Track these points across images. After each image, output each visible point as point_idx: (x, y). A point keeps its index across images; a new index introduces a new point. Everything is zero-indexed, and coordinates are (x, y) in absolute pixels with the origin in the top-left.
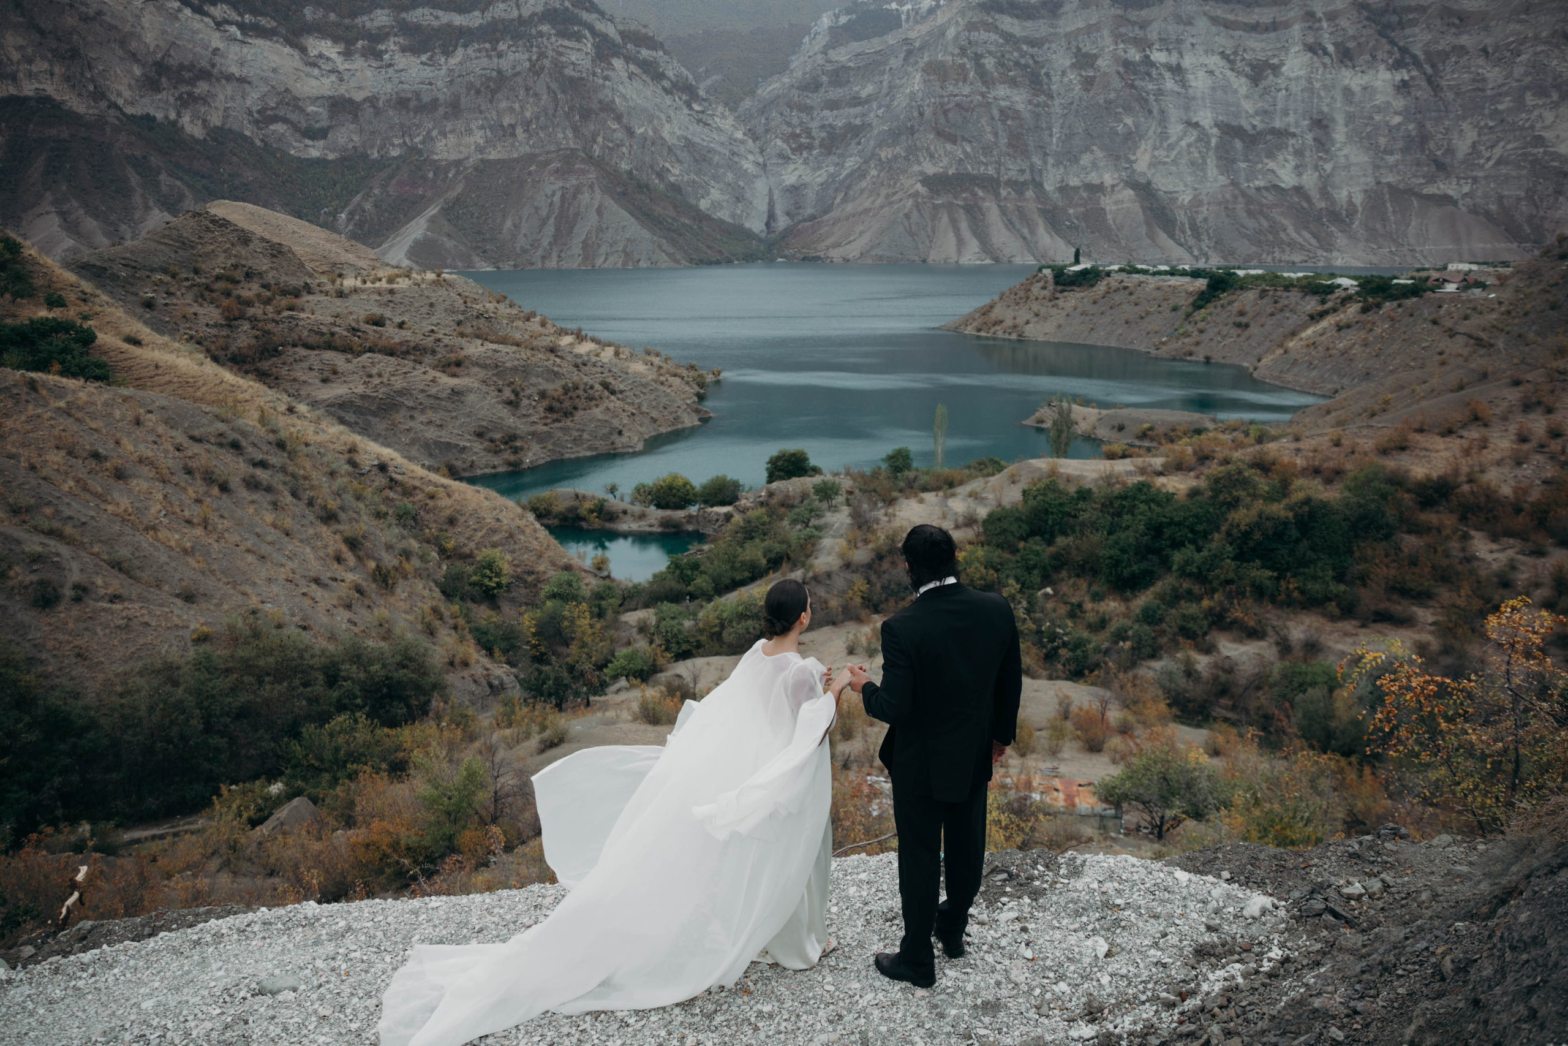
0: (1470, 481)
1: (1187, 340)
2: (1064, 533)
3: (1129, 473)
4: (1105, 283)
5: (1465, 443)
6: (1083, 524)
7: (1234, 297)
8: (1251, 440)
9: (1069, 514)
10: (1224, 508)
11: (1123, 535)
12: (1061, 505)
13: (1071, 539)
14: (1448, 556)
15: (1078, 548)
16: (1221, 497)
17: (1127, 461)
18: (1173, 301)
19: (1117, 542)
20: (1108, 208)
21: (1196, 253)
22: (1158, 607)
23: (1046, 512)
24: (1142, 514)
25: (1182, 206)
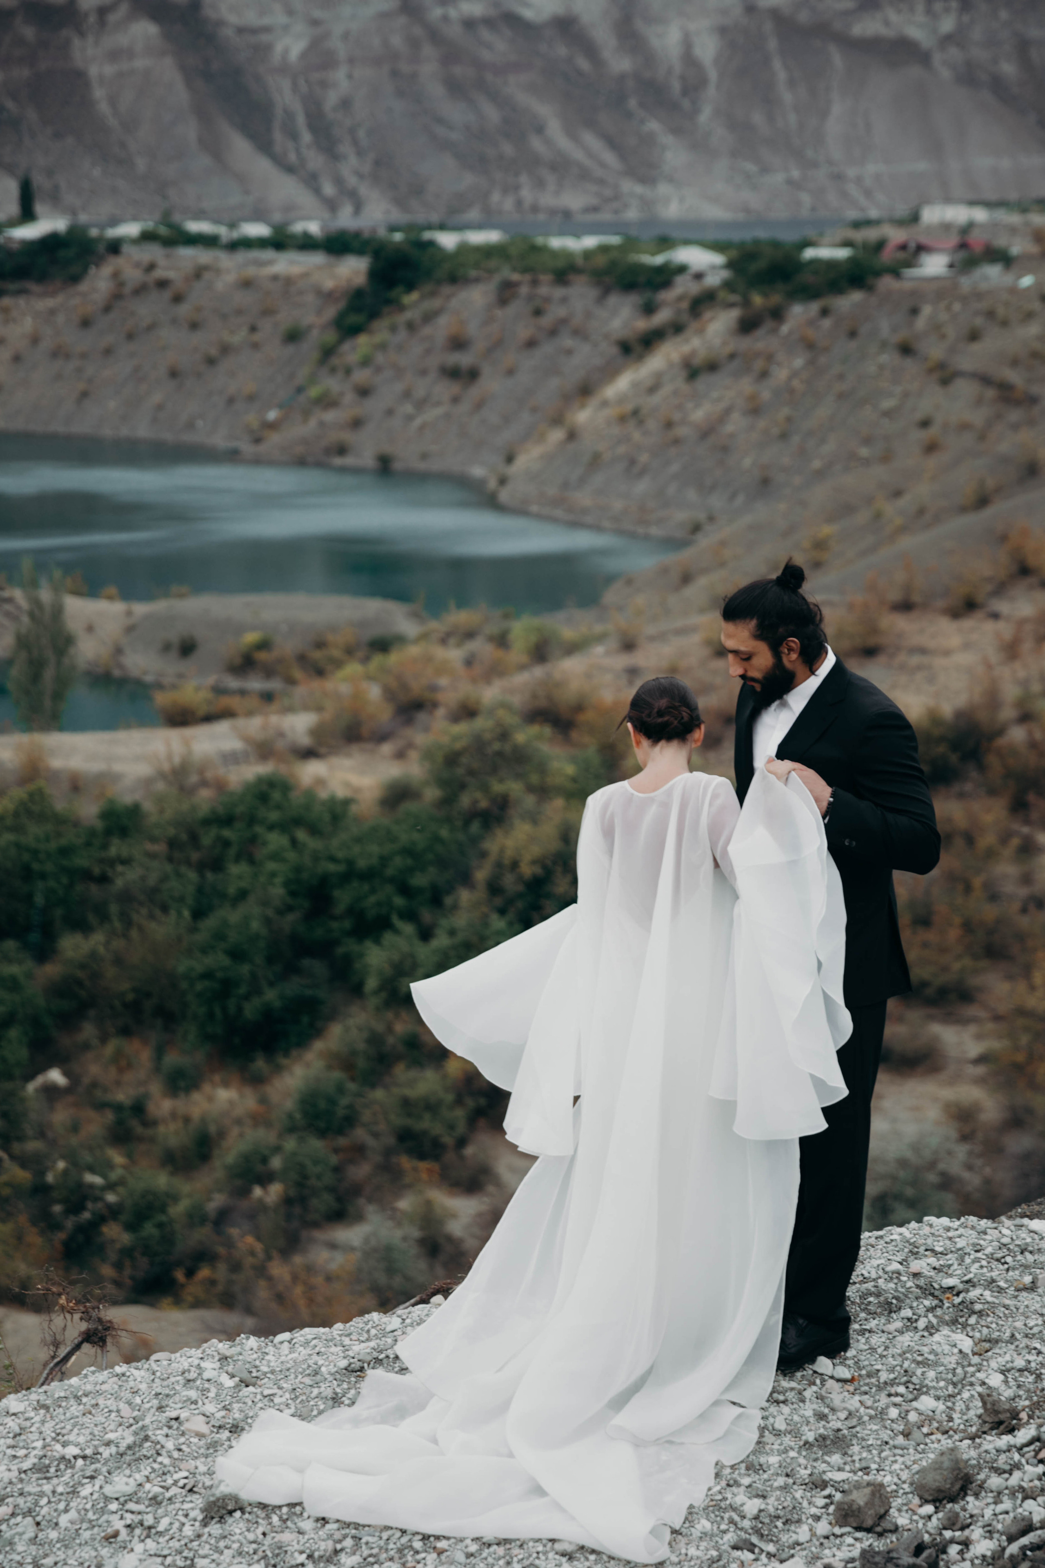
0: (1026, 717)
1: (330, 416)
2: (80, 926)
3: (232, 758)
4: (106, 270)
5: (1005, 629)
6: (126, 898)
7: (435, 303)
8: (518, 653)
9: (87, 875)
10: (475, 827)
11: (234, 916)
12: (65, 852)
13: (97, 939)
14: (993, 897)
15: (118, 961)
16: (465, 801)
17: (222, 727)
18: (286, 317)
19: (219, 936)
20: (93, 71)
21: (329, 189)
22: (340, 1089)
23: (27, 874)
24: (275, 857)
25: (284, 69)
